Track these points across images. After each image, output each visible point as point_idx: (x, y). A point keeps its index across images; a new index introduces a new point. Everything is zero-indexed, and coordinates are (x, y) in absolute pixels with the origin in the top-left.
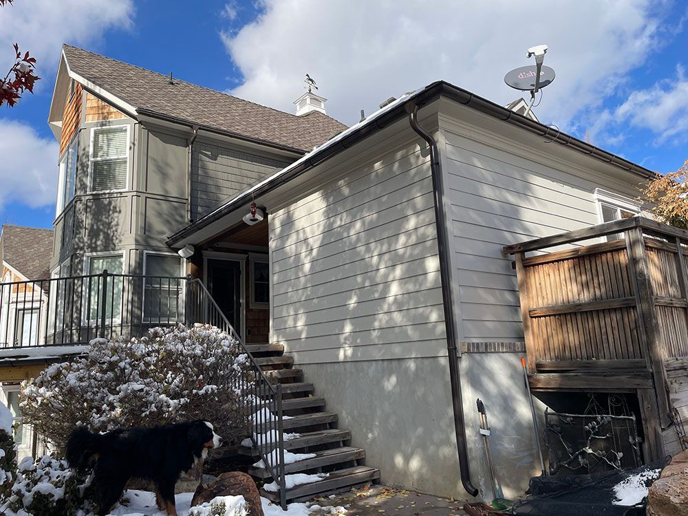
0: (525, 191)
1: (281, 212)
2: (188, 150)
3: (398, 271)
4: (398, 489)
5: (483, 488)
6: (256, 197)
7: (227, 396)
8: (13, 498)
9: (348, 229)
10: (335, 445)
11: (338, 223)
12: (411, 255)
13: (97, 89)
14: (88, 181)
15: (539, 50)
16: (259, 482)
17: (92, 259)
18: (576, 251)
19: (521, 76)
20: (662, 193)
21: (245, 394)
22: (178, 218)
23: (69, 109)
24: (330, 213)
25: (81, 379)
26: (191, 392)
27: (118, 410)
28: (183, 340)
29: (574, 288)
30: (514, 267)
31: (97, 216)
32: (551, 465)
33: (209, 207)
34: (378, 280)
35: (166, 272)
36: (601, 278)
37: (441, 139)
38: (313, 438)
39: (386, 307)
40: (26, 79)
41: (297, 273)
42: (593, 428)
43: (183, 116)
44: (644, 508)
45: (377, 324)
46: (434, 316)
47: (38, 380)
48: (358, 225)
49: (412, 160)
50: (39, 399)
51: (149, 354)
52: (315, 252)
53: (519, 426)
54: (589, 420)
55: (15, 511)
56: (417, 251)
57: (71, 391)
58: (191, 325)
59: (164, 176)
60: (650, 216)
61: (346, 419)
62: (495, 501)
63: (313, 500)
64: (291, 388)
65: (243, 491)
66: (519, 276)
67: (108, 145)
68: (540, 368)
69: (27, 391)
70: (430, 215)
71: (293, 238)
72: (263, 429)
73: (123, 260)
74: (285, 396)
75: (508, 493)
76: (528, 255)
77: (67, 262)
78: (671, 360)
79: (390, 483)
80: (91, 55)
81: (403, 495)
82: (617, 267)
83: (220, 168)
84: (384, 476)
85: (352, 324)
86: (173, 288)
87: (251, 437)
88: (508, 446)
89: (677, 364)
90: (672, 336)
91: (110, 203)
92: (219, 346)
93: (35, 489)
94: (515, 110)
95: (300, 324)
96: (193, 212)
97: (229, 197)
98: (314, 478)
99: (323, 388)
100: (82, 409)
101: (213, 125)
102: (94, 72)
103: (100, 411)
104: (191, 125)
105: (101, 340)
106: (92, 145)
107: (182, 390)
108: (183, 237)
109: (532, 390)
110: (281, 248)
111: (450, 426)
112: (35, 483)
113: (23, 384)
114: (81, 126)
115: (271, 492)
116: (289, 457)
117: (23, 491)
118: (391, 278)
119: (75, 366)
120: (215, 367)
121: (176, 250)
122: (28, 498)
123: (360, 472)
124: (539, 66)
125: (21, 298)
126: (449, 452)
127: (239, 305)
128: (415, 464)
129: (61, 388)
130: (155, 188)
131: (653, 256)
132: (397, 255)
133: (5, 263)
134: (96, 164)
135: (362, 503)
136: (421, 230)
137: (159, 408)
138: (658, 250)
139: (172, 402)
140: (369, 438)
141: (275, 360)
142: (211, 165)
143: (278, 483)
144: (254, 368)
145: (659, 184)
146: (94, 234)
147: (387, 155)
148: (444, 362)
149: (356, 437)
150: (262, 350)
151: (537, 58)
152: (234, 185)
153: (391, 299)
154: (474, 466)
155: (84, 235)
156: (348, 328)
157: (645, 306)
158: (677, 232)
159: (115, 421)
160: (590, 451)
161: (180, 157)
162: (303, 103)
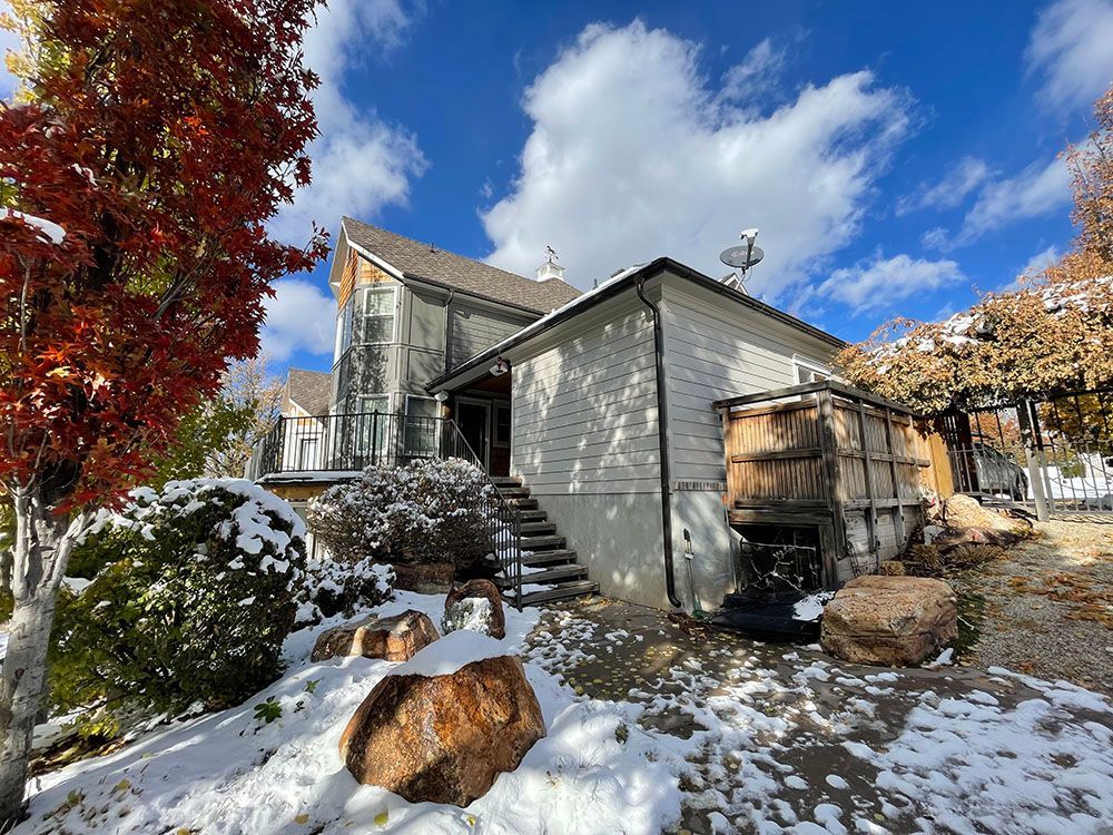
0: (732, 353)
1: (524, 364)
2: (445, 309)
3: (623, 419)
4: (614, 599)
5: (685, 601)
6: (502, 352)
7: (475, 518)
8: (302, 592)
9: (581, 382)
10: (563, 562)
11: (572, 376)
12: (634, 406)
13: (371, 256)
14: (362, 334)
15: (750, 233)
16: (501, 589)
17: (364, 399)
18: (775, 407)
19: (734, 255)
20: (850, 360)
21: (490, 517)
22: (437, 368)
23: (347, 272)
24: (566, 367)
25: (356, 499)
26: (445, 513)
27: (387, 525)
28: (439, 471)
29: (771, 439)
30: (721, 419)
31: (368, 364)
32: (743, 585)
33: (461, 359)
34: (605, 426)
35: (424, 412)
36: (794, 430)
37: (663, 306)
38: (545, 555)
39: (610, 450)
40: (322, 251)
41: (535, 417)
42: (780, 556)
43: (442, 280)
44: (819, 623)
45: (602, 464)
46: (652, 459)
47: (322, 498)
48: (590, 378)
49: (639, 323)
50: (323, 514)
51: (411, 481)
52: (551, 401)
53: (717, 552)
54: (778, 549)
55: (304, 602)
56: (638, 403)
57: (349, 508)
58: (445, 458)
59: (426, 332)
60: (839, 379)
61: (573, 542)
62: (695, 612)
63: (543, 605)
64: (527, 514)
65: (488, 595)
66: (725, 428)
67: (379, 304)
68: (738, 505)
69: (313, 507)
70: (652, 373)
71: (533, 387)
72: (504, 547)
73: (389, 401)
74: (523, 521)
75: (706, 606)
76: (733, 409)
77: (343, 401)
78: (849, 502)
79: (608, 595)
80: (366, 226)
81: (618, 605)
82: (808, 421)
83: (470, 325)
84: (602, 589)
85: (582, 463)
86: (432, 427)
87: (494, 553)
88: (708, 568)
89: (854, 506)
90: (851, 482)
91: (379, 353)
92: (469, 476)
93: (320, 585)
94: (726, 284)
95: (537, 461)
96: (448, 363)
97: (478, 351)
98: (545, 588)
99: (554, 515)
100: (357, 523)
101: (467, 288)
102: (368, 240)
103: (371, 525)
104: (448, 288)
105: (373, 467)
106: (365, 303)
107: (438, 512)
108: (439, 384)
109: (731, 523)
110: (523, 396)
111: (659, 550)
112: (320, 580)
113: (310, 500)
114: (356, 287)
115: (510, 598)
116: (525, 571)
117: (311, 587)
118: (616, 425)
119: (352, 488)
120: (465, 493)
121: (433, 395)
122: (314, 592)
123: (583, 584)
124: (750, 246)
125: (307, 430)
126: (659, 571)
127: (484, 443)
128: (630, 579)
129: (341, 506)
130: (418, 342)
131: (839, 413)
132: (622, 405)
133: (291, 401)
134: (368, 319)
135: (584, 610)
136: (643, 385)
137: (420, 525)
138: (844, 409)
139: (431, 521)
140: (591, 557)
141: (515, 491)
142: (464, 322)
143: (515, 590)
144: (498, 497)
145: (848, 352)
146: (366, 379)
147: (616, 319)
148: (658, 497)
149: (581, 557)
150: (504, 482)
151: (749, 239)
152: (482, 340)
153: (615, 443)
154: (679, 584)
155: (358, 379)
156: (578, 466)
157: (830, 456)
158: (862, 394)
159: (384, 534)
160: (776, 575)
161: (439, 314)
162: (544, 270)
